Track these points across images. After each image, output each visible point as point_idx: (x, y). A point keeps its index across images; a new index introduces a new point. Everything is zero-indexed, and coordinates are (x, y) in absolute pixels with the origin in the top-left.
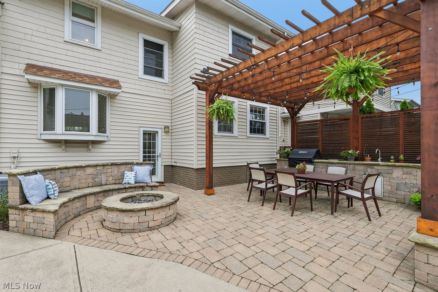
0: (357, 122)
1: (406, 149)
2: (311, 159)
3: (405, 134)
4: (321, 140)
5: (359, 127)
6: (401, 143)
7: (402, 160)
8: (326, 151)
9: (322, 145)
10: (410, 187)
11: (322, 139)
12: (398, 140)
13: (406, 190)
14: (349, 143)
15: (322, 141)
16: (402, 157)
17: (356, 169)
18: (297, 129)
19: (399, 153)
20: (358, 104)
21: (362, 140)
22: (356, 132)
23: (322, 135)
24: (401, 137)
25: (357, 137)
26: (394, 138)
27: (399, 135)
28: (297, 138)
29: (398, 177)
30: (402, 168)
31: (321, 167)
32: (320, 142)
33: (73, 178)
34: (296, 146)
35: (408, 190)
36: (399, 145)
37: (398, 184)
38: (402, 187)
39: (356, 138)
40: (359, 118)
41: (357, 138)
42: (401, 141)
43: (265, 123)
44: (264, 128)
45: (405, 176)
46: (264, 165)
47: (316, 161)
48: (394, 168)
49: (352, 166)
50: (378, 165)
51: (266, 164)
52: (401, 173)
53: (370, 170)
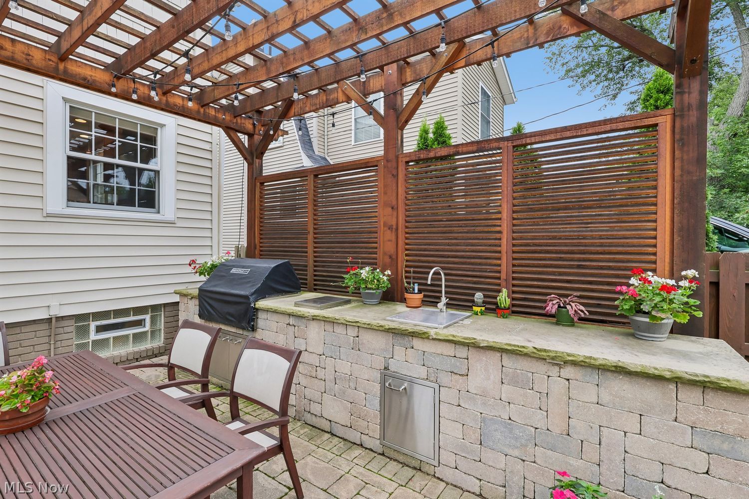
0: (396, 176)
1: (519, 266)
2: (246, 297)
3: (515, 216)
4: (311, 230)
5: (400, 191)
6: (504, 248)
7: (505, 309)
8: (323, 266)
9: (315, 248)
10: (523, 441)
11: (315, 229)
12: (498, 236)
13: (510, 452)
14: (376, 243)
15: (315, 233)
16: (504, 298)
17: (362, 344)
18: (261, 197)
19: (499, 278)
20: (398, 118)
21: (407, 233)
22: (392, 208)
23: (315, 215)
24: (505, 226)
25: (394, 223)
26: (486, 229)
27: (500, 219)
28: (261, 222)
29: (484, 394)
30: (499, 355)
31: (274, 326)
32: (311, 237)
34: (258, 247)
35: (516, 453)
36: (500, 252)
37: (484, 420)
38: (498, 435)
39: (390, 228)
40: (400, 164)
41: (394, 227)
42: (504, 242)
43: (159, 171)
44: (157, 190)
45: (507, 391)
46: (155, 308)
47: (262, 304)
48: (472, 354)
49: (352, 332)
50: (428, 338)
51: (165, 305)
52: (495, 375)
53: (399, 351)
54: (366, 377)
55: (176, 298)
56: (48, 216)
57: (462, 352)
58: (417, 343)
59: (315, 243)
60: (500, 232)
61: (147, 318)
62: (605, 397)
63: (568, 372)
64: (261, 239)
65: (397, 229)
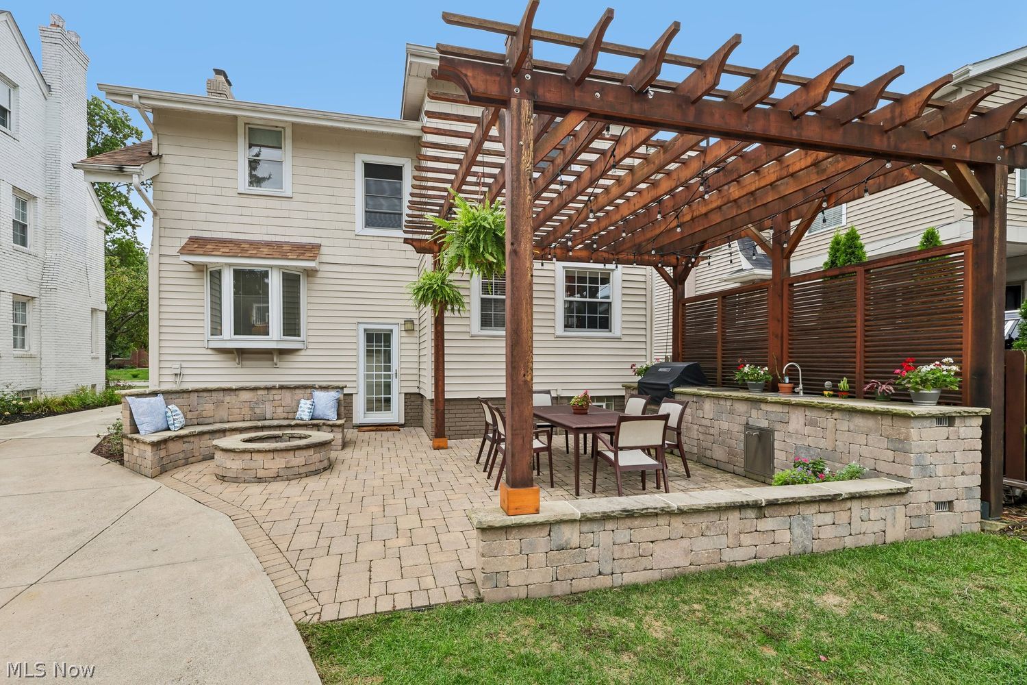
0: (781, 296)
2: (667, 385)
4: (720, 340)
5: (784, 307)
6: (858, 349)
7: (843, 391)
9: (723, 354)
11: (723, 339)
12: (853, 339)
15: (723, 343)
16: (844, 384)
17: (735, 410)
18: (683, 315)
22: (778, 321)
23: (723, 328)
24: (859, 332)
25: (780, 332)
26: (846, 335)
27: (855, 327)
28: (683, 335)
29: (796, 433)
32: (719, 346)
33: (217, 406)
34: (680, 353)
36: (855, 352)
37: (796, 448)
38: (803, 455)
39: (777, 336)
40: (784, 287)
41: (779, 336)
42: (858, 344)
43: (611, 303)
44: (609, 316)
45: (808, 430)
46: (608, 398)
47: (676, 390)
48: (791, 410)
49: (729, 403)
50: (766, 402)
51: (615, 397)
52: (802, 421)
53: (754, 413)
54: (737, 430)
55: (623, 393)
56: (557, 337)
57: (786, 409)
58: (763, 406)
59: (723, 350)
60: (855, 337)
61: (604, 405)
62: (852, 428)
63: (836, 415)
64: (683, 348)
65: (782, 337)
